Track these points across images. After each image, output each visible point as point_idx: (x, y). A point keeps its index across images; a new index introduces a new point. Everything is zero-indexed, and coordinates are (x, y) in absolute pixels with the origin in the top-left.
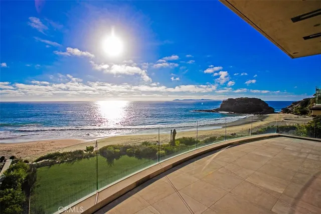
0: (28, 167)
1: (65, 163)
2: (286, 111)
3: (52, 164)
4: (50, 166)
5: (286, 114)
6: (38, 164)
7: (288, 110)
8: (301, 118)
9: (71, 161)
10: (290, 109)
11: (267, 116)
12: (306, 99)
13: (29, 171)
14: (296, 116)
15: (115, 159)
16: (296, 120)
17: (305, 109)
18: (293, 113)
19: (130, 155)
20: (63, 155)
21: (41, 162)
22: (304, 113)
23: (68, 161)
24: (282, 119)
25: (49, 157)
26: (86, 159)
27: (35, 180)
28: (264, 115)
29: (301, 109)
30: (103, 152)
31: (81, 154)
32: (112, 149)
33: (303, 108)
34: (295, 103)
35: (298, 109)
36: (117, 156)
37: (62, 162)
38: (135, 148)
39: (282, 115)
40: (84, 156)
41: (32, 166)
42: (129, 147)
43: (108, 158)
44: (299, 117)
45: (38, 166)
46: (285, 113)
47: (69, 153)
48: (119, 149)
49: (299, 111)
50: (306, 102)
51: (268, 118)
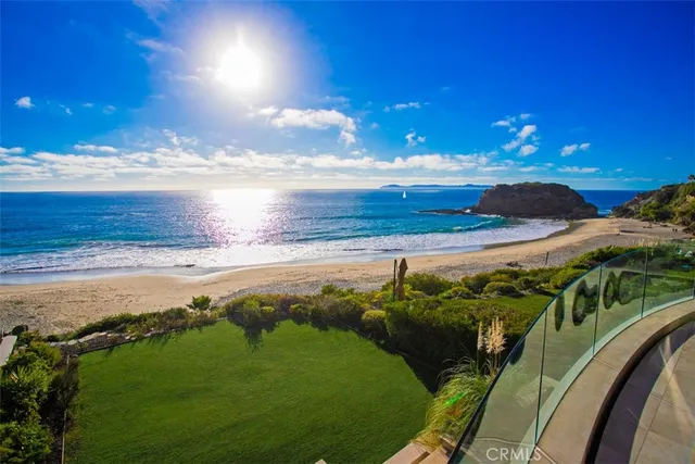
0: (58, 356)
1: (145, 341)
2: (624, 212)
3: (113, 344)
4: (111, 349)
5: (623, 220)
6: (81, 344)
7: (628, 210)
8: (657, 227)
9: (159, 336)
10: (633, 208)
11: (582, 224)
12: (669, 186)
13: (59, 366)
14: (647, 224)
15: (264, 331)
16: (646, 232)
17: (666, 207)
18: (639, 218)
19: (299, 318)
20: (139, 320)
21: (88, 337)
22: (664, 217)
23: (153, 336)
24: (616, 231)
25: (107, 325)
26: (196, 331)
27: (76, 388)
28: (575, 221)
29: (658, 208)
30: (234, 312)
31: (183, 317)
32: (255, 306)
33: (661, 206)
34: (644, 195)
35: (651, 207)
36: (269, 322)
37: (140, 339)
38: (309, 303)
39: (615, 220)
40: (190, 321)
41: (66, 350)
42: (295, 300)
43: (248, 328)
44: (653, 225)
45: (82, 351)
46: (621, 217)
47: (154, 315)
48: (271, 305)
49: (653, 213)
50: (669, 194)
51: (583, 229)
